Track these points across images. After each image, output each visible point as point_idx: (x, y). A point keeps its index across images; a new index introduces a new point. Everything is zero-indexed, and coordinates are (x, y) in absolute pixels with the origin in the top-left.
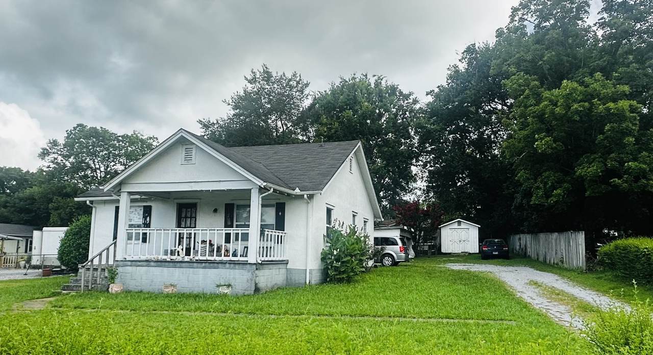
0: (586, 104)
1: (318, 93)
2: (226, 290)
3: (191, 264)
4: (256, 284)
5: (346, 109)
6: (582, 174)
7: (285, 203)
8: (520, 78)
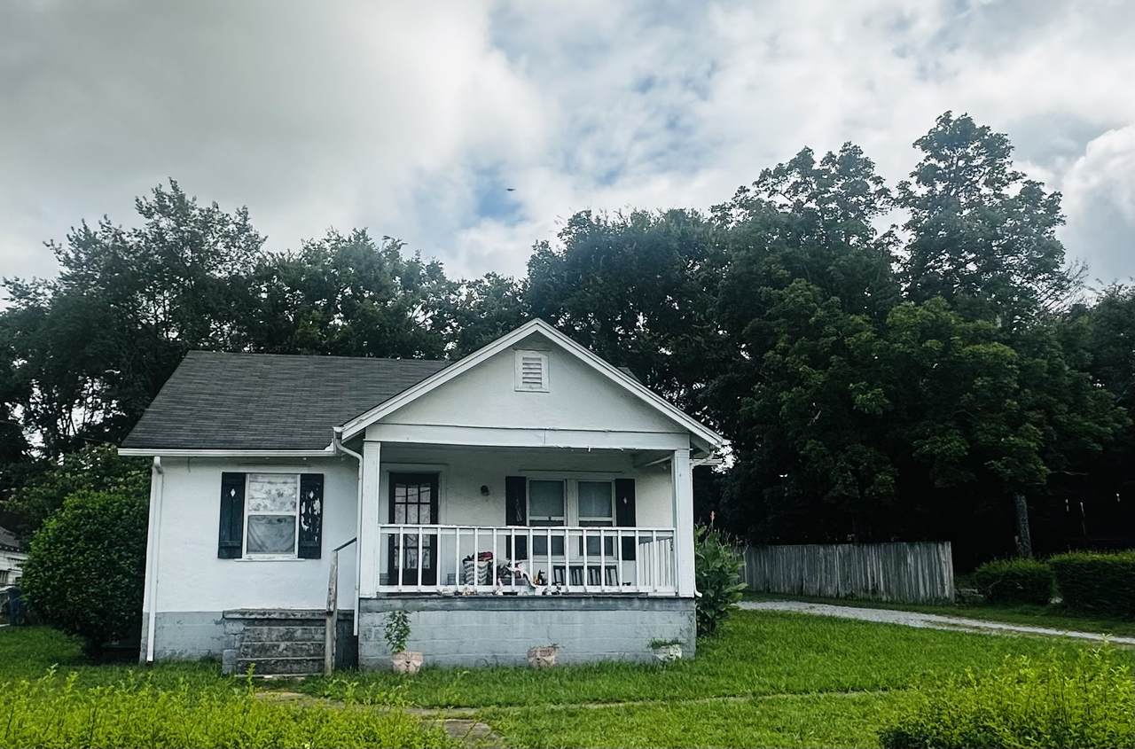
3: (554, 602)
6: (935, 452)
7: (634, 480)
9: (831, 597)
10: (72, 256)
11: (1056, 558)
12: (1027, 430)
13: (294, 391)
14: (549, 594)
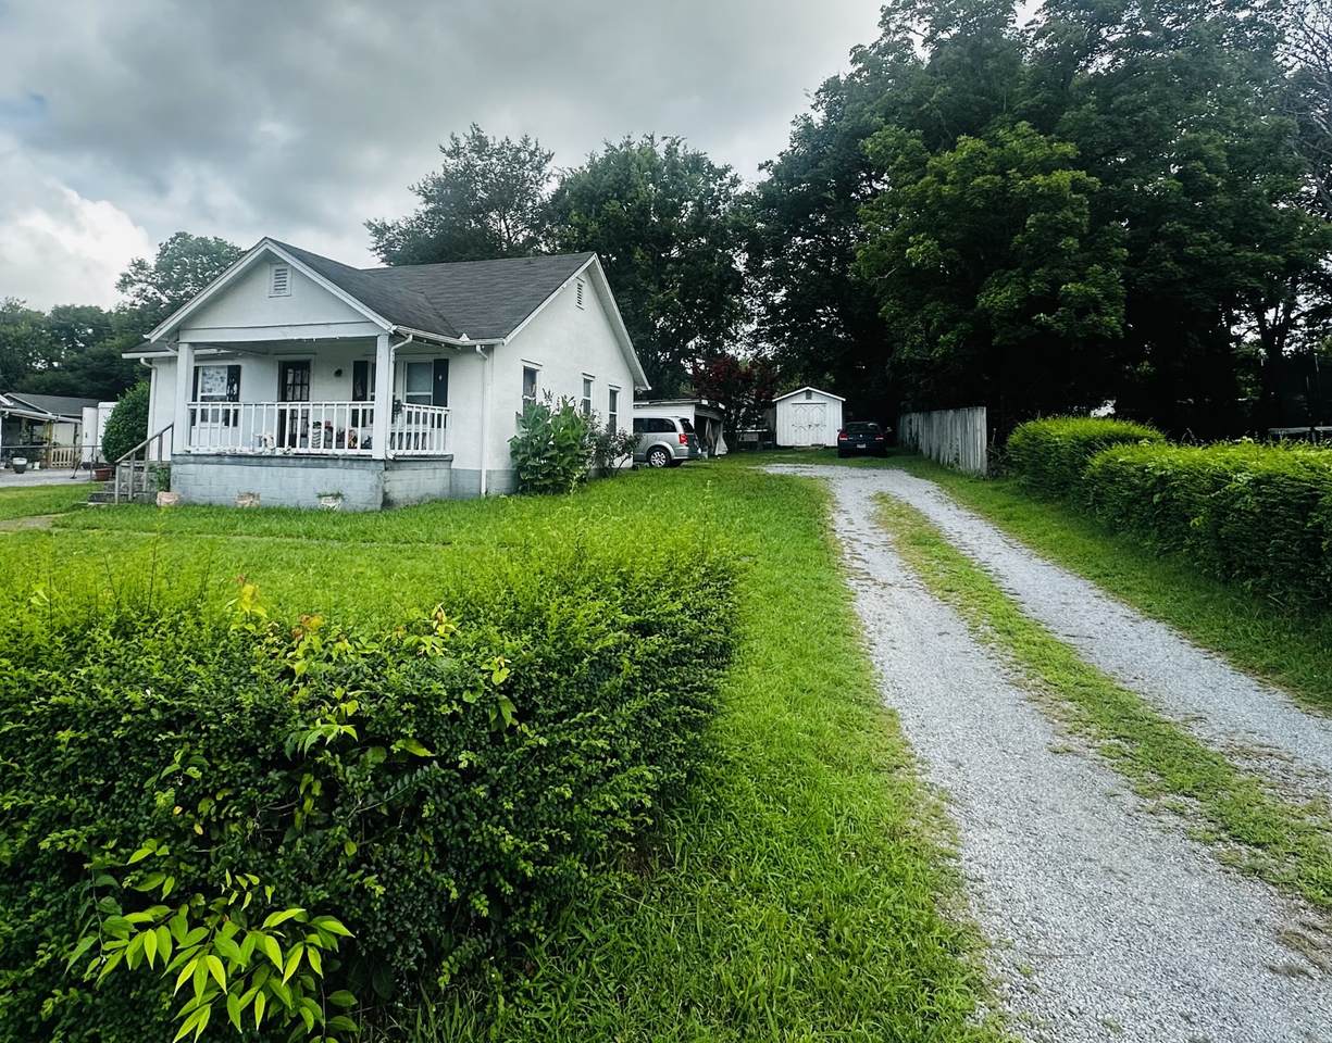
0: (998, 178)
1: (569, 171)
2: (331, 503)
3: (285, 461)
4: (385, 494)
5: (612, 198)
6: (987, 306)
7: (446, 360)
8: (890, 133)
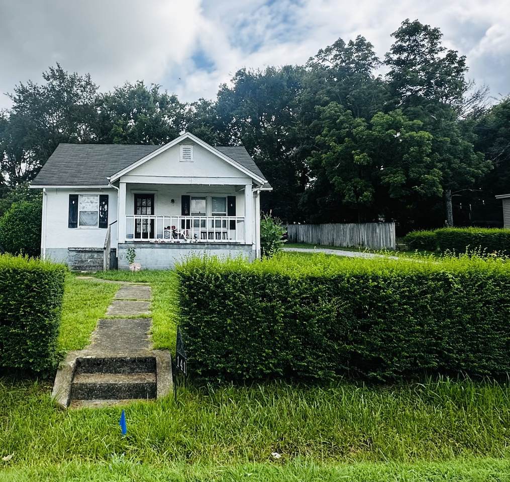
7: (235, 197)
9: (345, 247)
10: (17, 98)
11: (438, 230)
12: (434, 172)
13: (100, 160)
14: (192, 242)
